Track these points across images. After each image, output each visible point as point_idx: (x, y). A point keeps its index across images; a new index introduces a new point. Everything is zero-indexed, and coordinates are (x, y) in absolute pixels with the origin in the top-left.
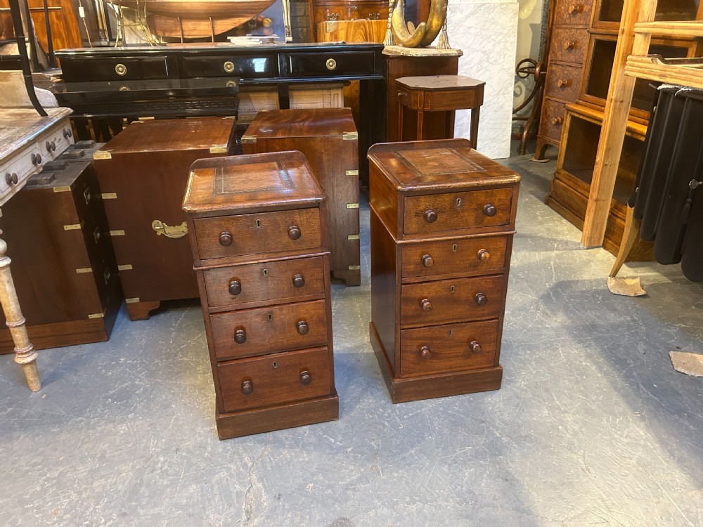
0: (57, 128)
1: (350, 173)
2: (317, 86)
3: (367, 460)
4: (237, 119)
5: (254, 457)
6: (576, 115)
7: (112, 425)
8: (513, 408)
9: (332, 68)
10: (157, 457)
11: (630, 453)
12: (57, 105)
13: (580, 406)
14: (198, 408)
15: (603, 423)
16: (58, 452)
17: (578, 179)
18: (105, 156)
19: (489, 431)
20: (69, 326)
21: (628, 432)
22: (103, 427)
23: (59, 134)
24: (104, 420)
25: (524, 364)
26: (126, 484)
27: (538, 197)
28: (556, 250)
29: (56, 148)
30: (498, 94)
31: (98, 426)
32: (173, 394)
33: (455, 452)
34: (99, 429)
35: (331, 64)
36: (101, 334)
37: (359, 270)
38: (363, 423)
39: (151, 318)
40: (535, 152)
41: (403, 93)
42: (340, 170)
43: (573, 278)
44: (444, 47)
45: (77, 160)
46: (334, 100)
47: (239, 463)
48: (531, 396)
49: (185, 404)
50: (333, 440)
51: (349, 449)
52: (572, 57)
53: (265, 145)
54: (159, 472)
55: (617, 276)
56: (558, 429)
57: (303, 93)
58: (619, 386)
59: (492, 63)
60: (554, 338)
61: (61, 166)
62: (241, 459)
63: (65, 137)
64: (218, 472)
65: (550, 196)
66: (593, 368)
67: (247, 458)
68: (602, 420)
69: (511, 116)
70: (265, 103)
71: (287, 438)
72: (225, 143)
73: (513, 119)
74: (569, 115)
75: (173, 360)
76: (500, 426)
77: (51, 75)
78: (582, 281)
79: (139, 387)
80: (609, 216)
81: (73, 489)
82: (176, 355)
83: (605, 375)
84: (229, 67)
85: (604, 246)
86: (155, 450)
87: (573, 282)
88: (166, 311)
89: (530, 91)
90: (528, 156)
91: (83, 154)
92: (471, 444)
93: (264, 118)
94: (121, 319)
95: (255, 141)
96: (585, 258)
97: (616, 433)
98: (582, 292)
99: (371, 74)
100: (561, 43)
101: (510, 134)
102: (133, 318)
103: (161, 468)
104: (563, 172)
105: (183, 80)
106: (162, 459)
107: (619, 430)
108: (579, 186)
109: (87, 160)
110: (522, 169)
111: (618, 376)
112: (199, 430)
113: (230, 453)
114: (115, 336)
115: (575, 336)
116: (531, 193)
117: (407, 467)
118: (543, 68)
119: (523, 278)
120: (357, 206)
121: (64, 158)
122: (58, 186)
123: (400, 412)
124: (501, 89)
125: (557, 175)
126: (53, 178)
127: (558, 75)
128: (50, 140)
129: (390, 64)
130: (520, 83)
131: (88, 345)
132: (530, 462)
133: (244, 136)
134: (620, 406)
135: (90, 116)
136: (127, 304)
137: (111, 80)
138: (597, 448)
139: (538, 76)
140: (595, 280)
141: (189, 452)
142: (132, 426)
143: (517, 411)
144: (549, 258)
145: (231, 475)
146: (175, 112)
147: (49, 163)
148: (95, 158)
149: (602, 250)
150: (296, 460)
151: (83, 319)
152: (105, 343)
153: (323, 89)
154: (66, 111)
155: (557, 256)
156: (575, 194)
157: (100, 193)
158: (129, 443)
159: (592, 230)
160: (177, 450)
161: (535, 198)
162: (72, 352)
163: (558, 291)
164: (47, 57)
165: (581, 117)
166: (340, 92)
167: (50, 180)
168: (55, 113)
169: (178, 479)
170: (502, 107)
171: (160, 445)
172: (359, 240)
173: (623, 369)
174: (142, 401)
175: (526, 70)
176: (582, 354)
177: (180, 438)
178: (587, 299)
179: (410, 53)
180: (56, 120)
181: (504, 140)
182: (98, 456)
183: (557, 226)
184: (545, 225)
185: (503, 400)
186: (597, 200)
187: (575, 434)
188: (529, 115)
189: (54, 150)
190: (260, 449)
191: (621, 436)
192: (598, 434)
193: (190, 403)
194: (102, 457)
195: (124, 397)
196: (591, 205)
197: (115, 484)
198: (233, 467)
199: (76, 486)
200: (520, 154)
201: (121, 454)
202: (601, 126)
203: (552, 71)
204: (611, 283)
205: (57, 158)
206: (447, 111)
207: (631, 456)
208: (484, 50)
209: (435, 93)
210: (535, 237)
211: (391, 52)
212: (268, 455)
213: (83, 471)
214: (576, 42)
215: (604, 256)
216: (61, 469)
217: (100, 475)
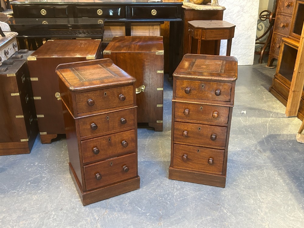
0: (10, 43)
1: (159, 72)
2: (146, 24)
3: (157, 220)
4: (102, 40)
5: (99, 215)
6: (287, 44)
7: (30, 195)
8: (235, 199)
9: (154, 14)
10: (51, 212)
11: (293, 225)
12: (10, 31)
13: (271, 200)
14: (73, 190)
15: (282, 209)
16: (3, 207)
17: (286, 79)
18: (33, 59)
19: (221, 209)
20: (11, 145)
21: (294, 214)
22: (26, 196)
23: (11, 46)
24: (26, 192)
25: (245, 176)
26: (35, 224)
27: (266, 88)
28: (271, 117)
29: (9, 53)
30: (248, 30)
31: (23, 195)
32: (61, 182)
33: (202, 219)
34: (24, 197)
35: (154, 12)
36: (27, 149)
37: (162, 123)
38: (156, 202)
39: (52, 143)
40: (267, 62)
41: (191, 30)
42: (153, 70)
43: (278, 133)
44: (215, 5)
45: (19, 60)
46: (155, 32)
47: (92, 218)
48: (245, 193)
49: (67, 187)
50: (140, 209)
51: (148, 214)
52: (288, 11)
53: (115, 56)
54: (52, 219)
55: (302, 133)
56: (257, 210)
57: (138, 27)
58: (293, 191)
59: (245, 12)
60: (263, 164)
61: (11, 63)
62: (93, 216)
63: (14, 48)
64: (81, 221)
65: (272, 88)
66: (281, 181)
67: (96, 215)
68: (281, 207)
69: (255, 42)
70: (118, 32)
71: (117, 207)
72: (94, 54)
73: (256, 43)
74: (283, 44)
75: (62, 165)
76: (227, 207)
77: (8, 13)
78: (283, 135)
79: (44, 177)
80: (301, 100)
81: (9, 225)
82: (64, 162)
83: (287, 185)
84: (100, 12)
85: (298, 117)
86: (50, 209)
87: (278, 135)
88: (60, 139)
89: (267, 27)
90: (264, 64)
91: (22, 57)
92: (211, 215)
93: (116, 41)
94: (37, 142)
95: (110, 54)
96: (286, 122)
97: (287, 214)
98: (281, 141)
99: (176, 18)
100: (283, 3)
101: (254, 52)
102: (43, 142)
103: (53, 217)
104: (279, 75)
105: (76, 19)
106: (54, 213)
107: (289, 213)
108: (287, 83)
109: (24, 60)
110: (259, 71)
111: (294, 186)
112: (73, 200)
113: (87, 212)
114: (33, 151)
115: (274, 164)
116: (262, 85)
117: (176, 224)
118: (274, 16)
119: (250, 132)
120: (162, 89)
121: (12, 59)
122: (9, 73)
123: (176, 197)
124: (250, 27)
125: (276, 76)
126: (7, 69)
127: (282, 21)
128: (6, 49)
129: (186, 13)
130: (262, 23)
131: (19, 155)
132: (240, 226)
133: (105, 50)
134: (292, 201)
135: (27, 37)
136: (40, 135)
137: (38, 18)
138: (276, 221)
139: (271, 20)
140: (290, 135)
141: (67, 210)
142: (40, 196)
143: (237, 200)
144: (267, 122)
145: (87, 223)
146: (70, 36)
147: (5, 61)
148: (28, 60)
149: (296, 118)
150: (120, 218)
151: (18, 141)
152: (28, 155)
153: (149, 25)
154: (15, 34)
155: (271, 121)
156: (285, 87)
157: (30, 77)
158: (38, 204)
159: (291, 107)
160: (61, 209)
161: (264, 88)
162: (12, 158)
163: (269, 140)
164: (5, 4)
165: (290, 45)
166: (158, 27)
167: (5, 70)
168: (9, 35)
169: (61, 223)
170: (250, 37)
171: (53, 206)
172: (163, 107)
173: (297, 182)
174: (45, 184)
175: (265, 16)
176: (276, 173)
177: (63, 204)
178: (283, 145)
179: (197, 8)
180: (9, 39)
181: (250, 55)
182: (22, 210)
183: (274, 104)
184: (267, 103)
185: (231, 194)
186: (294, 91)
187: (266, 213)
188: (265, 42)
189: (8, 54)
190: (103, 211)
191: (290, 216)
192: (278, 214)
193: (69, 187)
194: (25, 210)
195: (36, 183)
196: (291, 94)
197: (30, 223)
198: (89, 219)
199: (11, 223)
200: (259, 63)
201: (34, 209)
202: (297, 50)
203: (278, 18)
204: (298, 136)
205: (9, 59)
206: (215, 40)
207: (293, 226)
208: (241, 5)
209: (207, 31)
210: (261, 110)
211: (187, 6)
212: (106, 214)
213: (15, 216)
214: (291, 3)
215: (297, 122)
216: (4, 215)
217: (23, 219)
